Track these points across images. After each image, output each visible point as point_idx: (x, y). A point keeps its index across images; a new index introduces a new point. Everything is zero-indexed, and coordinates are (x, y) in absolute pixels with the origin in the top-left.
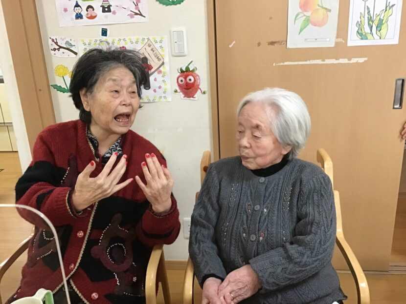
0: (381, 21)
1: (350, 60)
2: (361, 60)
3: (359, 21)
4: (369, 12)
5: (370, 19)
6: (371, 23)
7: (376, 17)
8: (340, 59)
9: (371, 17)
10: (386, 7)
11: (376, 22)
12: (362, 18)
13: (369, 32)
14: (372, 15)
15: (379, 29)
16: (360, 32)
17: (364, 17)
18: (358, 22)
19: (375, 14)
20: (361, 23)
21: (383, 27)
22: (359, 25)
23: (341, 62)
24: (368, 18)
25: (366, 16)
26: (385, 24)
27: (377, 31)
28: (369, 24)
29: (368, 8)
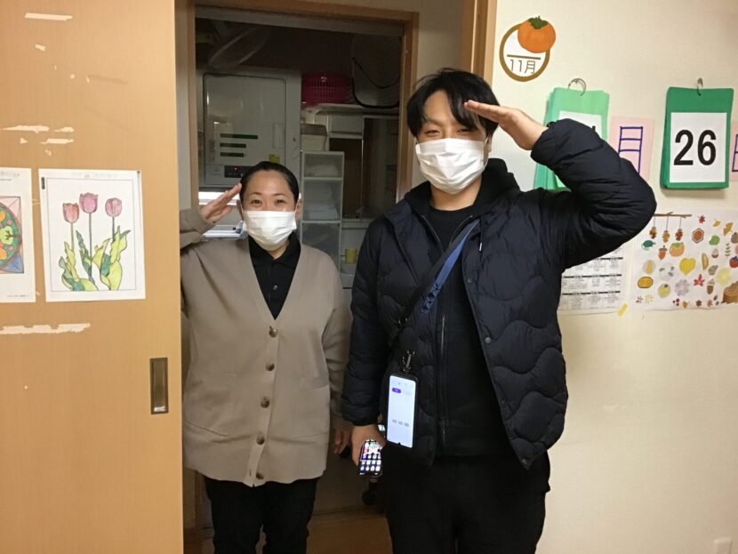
0: (106, 259)
1: (55, 327)
2: (78, 328)
3: (65, 257)
4: (81, 242)
5: (85, 255)
6: (87, 261)
7: (97, 252)
8: (35, 327)
9: (86, 251)
10: (114, 235)
11: (98, 260)
12: (69, 252)
13: (87, 276)
14: (88, 248)
15: (105, 272)
16: (68, 276)
17: (73, 251)
18: (62, 258)
19: (93, 246)
20: (69, 261)
21: (112, 269)
22: (65, 264)
23: (36, 332)
24: (81, 252)
25: (77, 249)
26: (116, 264)
27: (103, 277)
28: (84, 263)
29: (79, 235)
